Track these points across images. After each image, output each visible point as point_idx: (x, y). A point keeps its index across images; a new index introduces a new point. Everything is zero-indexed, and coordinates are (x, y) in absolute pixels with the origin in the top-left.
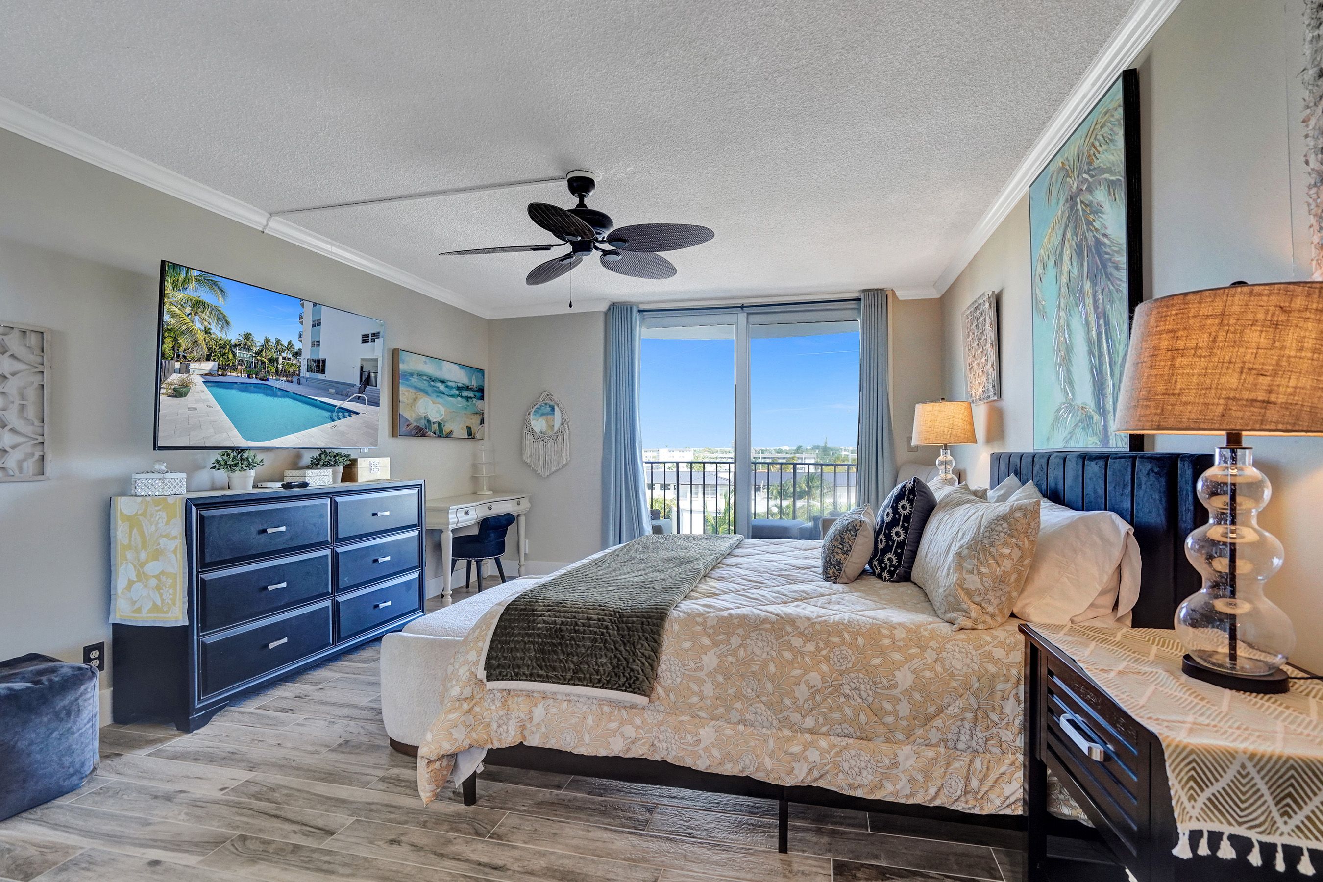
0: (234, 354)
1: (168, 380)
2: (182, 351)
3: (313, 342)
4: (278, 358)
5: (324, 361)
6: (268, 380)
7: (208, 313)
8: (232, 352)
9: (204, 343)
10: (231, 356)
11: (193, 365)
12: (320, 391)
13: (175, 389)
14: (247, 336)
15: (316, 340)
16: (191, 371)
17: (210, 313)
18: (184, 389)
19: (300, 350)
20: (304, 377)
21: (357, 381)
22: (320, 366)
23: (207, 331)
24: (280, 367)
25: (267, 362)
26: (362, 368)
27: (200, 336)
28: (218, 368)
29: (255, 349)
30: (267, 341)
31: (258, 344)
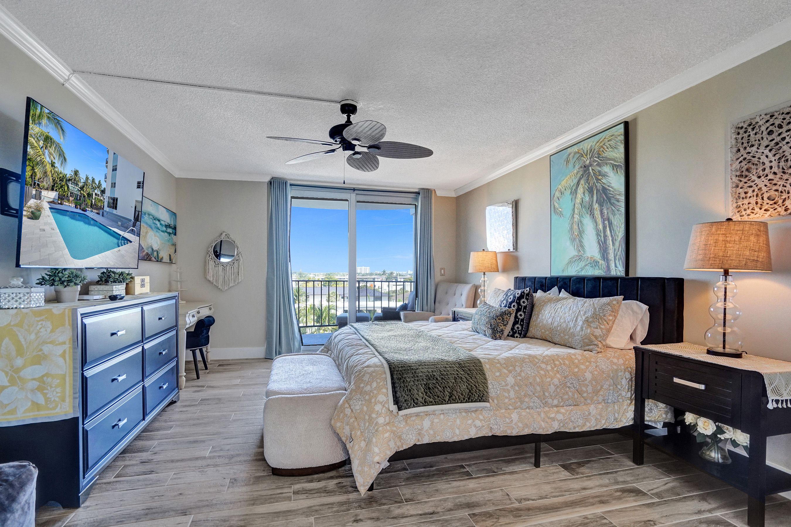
0: (68, 187)
1: (28, 203)
2: (37, 179)
3: (112, 183)
4: (92, 194)
5: (117, 199)
6: (86, 211)
7: (53, 149)
8: (67, 184)
9: (50, 175)
10: (66, 188)
11: (44, 193)
12: (114, 223)
13: (32, 213)
14: (76, 173)
15: (114, 182)
16: (42, 198)
17: (55, 148)
18: (38, 213)
19: (105, 189)
20: (106, 211)
21: (132, 218)
22: (114, 203)
23: (53, 165)
24: (93, 201)
25: (86, 196)
26: (135, 207)
27: (49, 168)
28: (59, 198)
29: (80, 185)
30: (87, 178)
31: (82, 181)
